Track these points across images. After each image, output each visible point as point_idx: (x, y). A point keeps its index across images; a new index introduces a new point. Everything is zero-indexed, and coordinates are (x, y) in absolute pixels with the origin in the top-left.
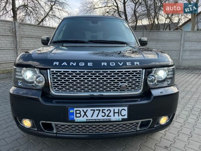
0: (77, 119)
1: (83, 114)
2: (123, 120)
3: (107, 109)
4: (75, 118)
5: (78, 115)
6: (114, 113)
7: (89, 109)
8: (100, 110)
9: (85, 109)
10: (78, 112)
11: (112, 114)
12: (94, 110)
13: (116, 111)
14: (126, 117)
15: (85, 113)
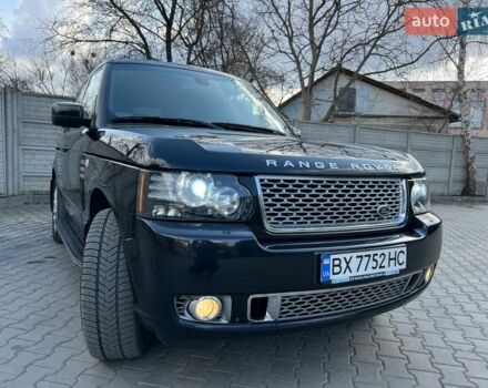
0: (335, 279)
1: (344, 265)
3: (379, 252)
4: (332, 277)
5: (337, 269)
6: (390, 259)
7: (354, 255)
8: (369, 256)
9: (348, 256)
10: (336, 263)
12: (361, 257)
13: (393, 255)
14: (404, 266)
15: (348, 263)
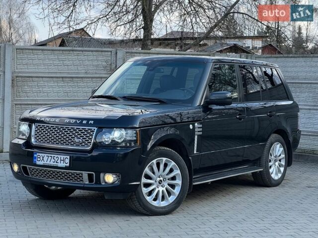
0: (38, 163)
1: (41, 158)
2: (66, 168)
3: (56, 156)
4: (37, 162)
5: (39, 159)
6: (61, 160)
7: (46, 155)
8: (52, 157)
9: (43, 155)
10: (39, 157)
11: (59, 161)
12: (49, 156)
13: (62, 159)
14: (68, 165)
15: (43, 158)
